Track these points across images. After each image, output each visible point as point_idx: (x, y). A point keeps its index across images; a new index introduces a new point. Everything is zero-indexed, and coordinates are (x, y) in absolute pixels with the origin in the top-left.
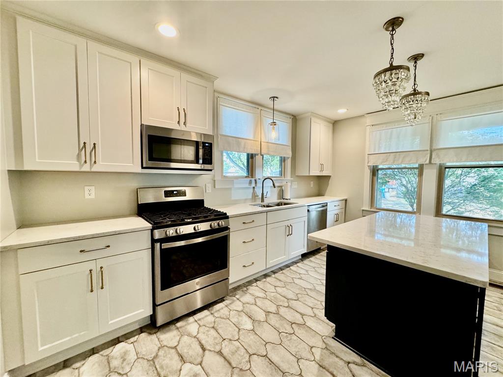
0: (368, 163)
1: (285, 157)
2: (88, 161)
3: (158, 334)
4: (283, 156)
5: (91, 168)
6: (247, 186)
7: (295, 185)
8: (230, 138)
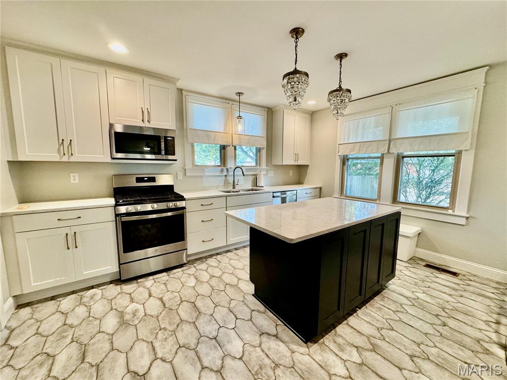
0: (338, 152)
1: (260, 148)
2: (66, 154)
3: (122, 285)
4: (258, 147)
5: (69, 159)
6: (219, 174)
7: (271, 174)
8: (199, 131)
